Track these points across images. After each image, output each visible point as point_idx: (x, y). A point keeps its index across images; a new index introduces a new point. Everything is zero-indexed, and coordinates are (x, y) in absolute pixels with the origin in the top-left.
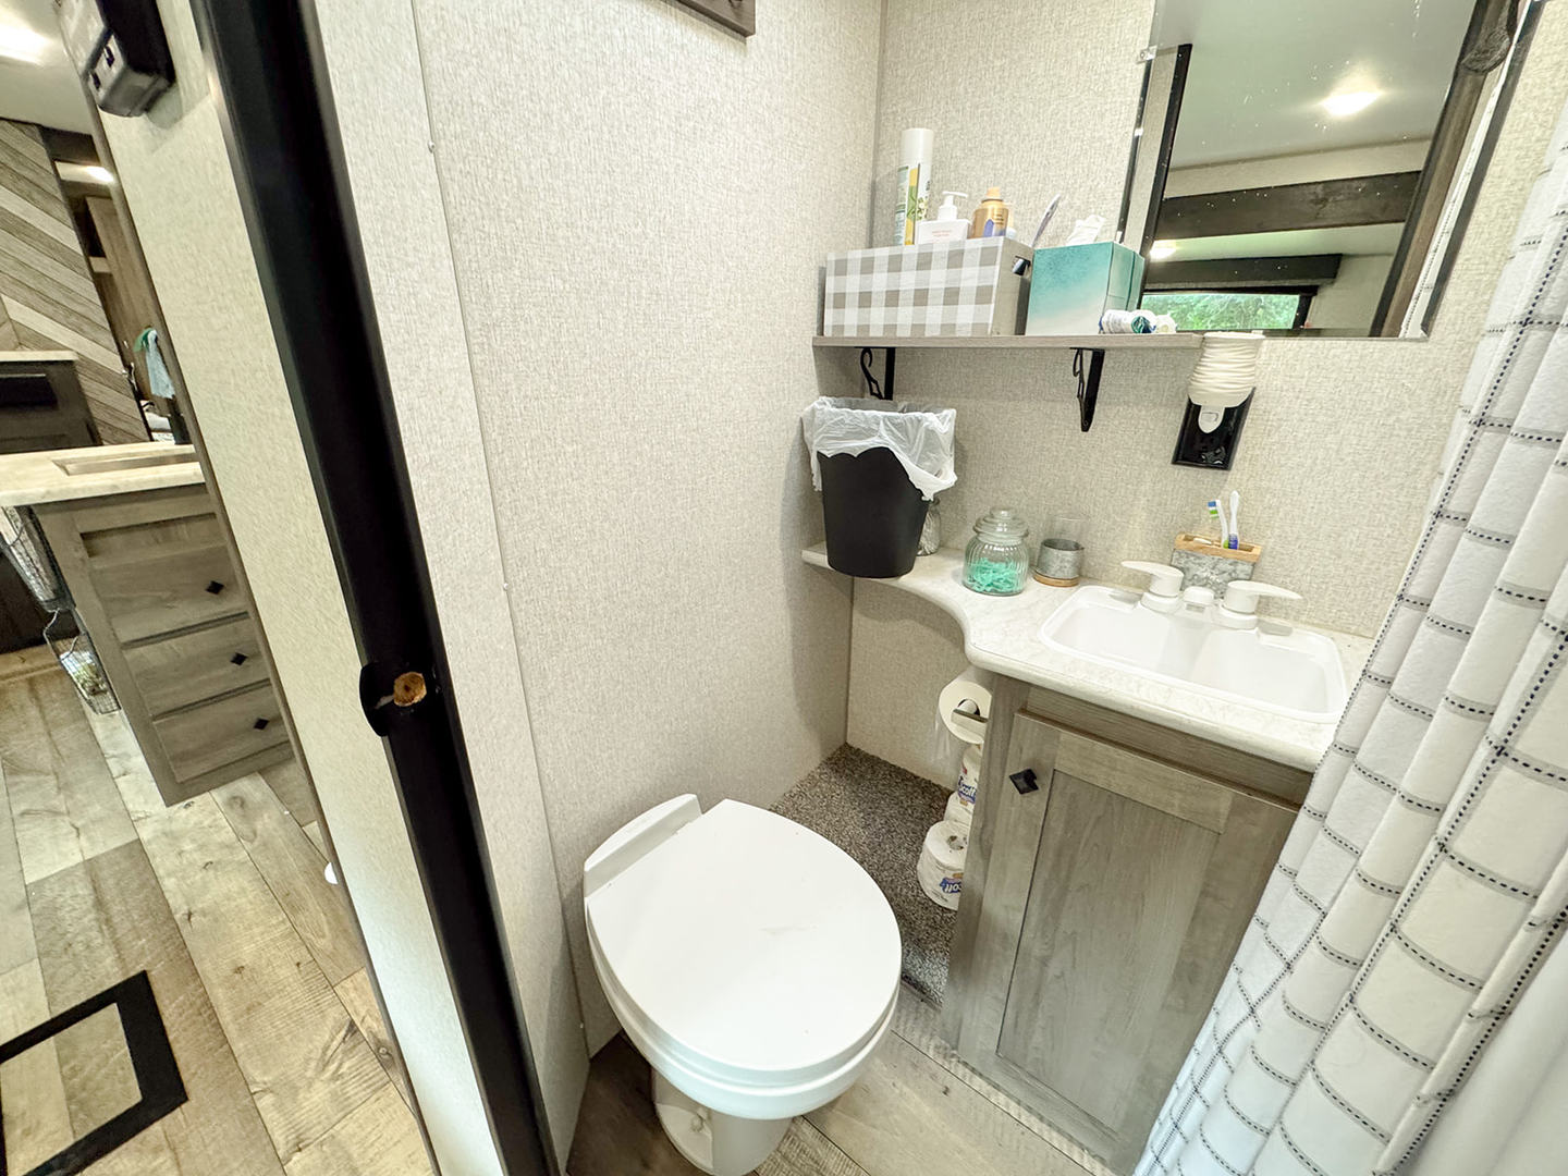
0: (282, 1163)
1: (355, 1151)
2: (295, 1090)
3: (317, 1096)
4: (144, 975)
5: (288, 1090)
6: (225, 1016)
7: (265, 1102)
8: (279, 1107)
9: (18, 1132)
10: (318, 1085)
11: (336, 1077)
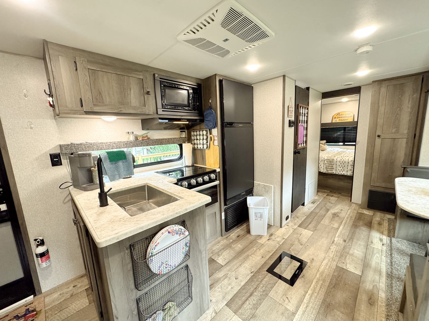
0: (286, 239)
1: (282, 234)
2: (278, 242)
3: (278, 239)
4: (267, 271)
5: (278, 243)
6: (271, 254)
7: (281, 244)
8: (281, 242)
9: (296, 268)
10: (277, 240)
11: (275, 239)
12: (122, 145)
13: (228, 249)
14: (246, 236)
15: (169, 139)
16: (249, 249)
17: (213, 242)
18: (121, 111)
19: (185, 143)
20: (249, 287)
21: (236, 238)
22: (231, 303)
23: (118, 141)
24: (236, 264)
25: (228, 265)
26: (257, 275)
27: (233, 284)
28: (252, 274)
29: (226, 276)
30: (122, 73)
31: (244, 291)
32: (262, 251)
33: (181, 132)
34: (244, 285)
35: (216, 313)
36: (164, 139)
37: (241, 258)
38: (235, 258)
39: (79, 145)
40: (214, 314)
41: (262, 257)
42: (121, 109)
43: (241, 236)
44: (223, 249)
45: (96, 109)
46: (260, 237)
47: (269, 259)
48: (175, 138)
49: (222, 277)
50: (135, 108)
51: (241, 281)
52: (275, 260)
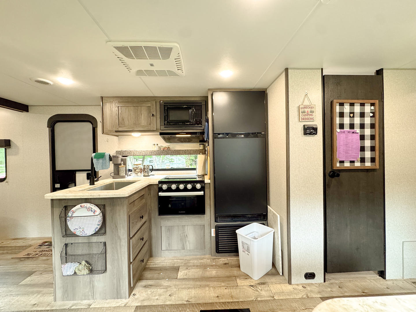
0: (275, 299)
2: (260, 295)
3: (264, 293)
5: (258, 296)
6: (231, 301)
7: (259, 299)
8: (262, 298)
10: (261, 292)
11: (262, 290)
12: (149, 153)
13: (201, 269)
14: (233, 267)
15: (185, 150)
16: (218, 281)
17: (198, 256)
18: (134, 129)
19: (200, 154)
20: (168, 309)
21: (222, 264)
22: (140, 308)
23: (146, 150)
24: (188, 285)
25: (181, 280)
26: (189, 307)
27: (162, 297)
28: (185, 303)
29: (167, 287)
30: (137, 105)
31: (160, 309)
32: (226, 291)
33: (200, 144)
34: (167, 305)
35: (125, 306)
36: (181, 150)
37: (198, 283)
38: (195, 279)
39: (124, 151)
40: (123, 305)
41: (217, 297)
42: (135, 128)
43: (230, 265)
44: (197, 266)
45: (120, 129)
46: (247, 277)
47: (221, 304)
48: (192, 150)
49: (164, 286)
50: (143, 126)
51: (170, 300)
52: (226, 309)
